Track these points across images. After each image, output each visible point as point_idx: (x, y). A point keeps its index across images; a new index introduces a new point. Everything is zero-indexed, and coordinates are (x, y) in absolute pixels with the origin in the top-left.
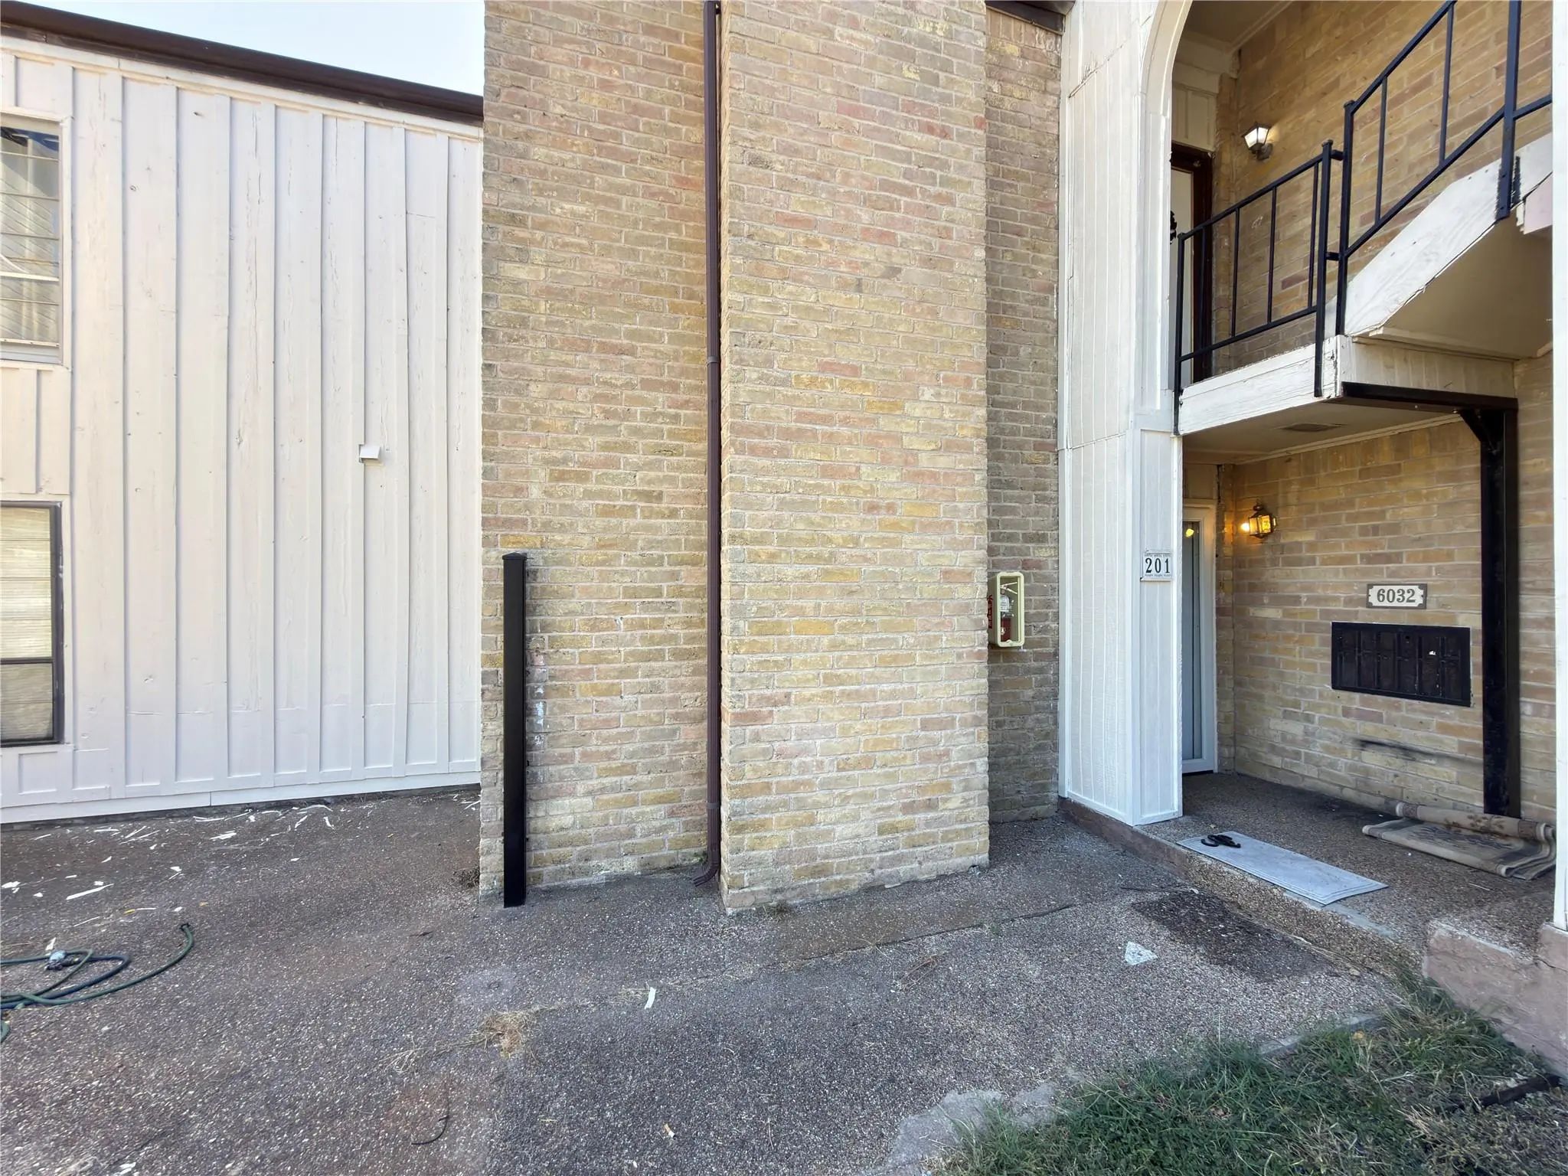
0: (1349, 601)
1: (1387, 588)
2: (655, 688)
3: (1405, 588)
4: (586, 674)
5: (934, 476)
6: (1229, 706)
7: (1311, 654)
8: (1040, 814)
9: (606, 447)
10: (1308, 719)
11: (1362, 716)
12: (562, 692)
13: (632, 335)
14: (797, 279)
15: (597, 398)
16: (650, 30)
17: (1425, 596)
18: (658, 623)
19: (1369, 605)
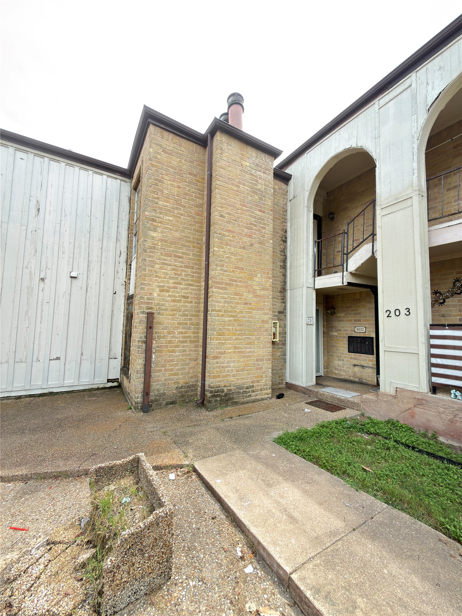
0: (351, 331)
1: (358, 328)
2: (185, 351)
3: (362, 328)
4: (166, 347)
5: (260, 296)
6: (326, 358)
7: (344, 344)
8: (281, 387)
9: (174, 283)
10: (343, 360)
11: (354, 359)
12: (160, 351)
13: (183, 253)
14: (230, 246)
15: (173, 269)
16: (190, 174)
17: (366, 330)
18: (186, 333)
19: (355, 332)
